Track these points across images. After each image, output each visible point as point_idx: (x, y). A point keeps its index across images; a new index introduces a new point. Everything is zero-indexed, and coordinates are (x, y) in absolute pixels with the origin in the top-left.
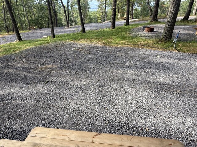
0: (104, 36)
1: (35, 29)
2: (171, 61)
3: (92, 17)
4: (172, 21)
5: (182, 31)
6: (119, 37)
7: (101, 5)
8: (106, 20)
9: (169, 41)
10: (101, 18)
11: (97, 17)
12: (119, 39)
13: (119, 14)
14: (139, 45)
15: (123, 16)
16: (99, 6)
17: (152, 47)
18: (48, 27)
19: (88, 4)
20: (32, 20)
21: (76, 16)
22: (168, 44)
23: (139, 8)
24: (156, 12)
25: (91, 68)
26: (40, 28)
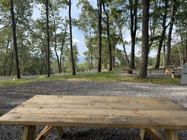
0: (92, 76)
1: (28, 75)
2: (148, 87)
3: (79, 68)
4: (144, 62)
5: (154, 74)
6: (105, 76)
7: (87, 58)
8: (92, 69)
9: (145, 78)
10: (87, 69)
11: (84, 68)
12: (105, 77)
13: (103, 65)
14: (121, 80)
15: (106, 66)
16: (86, 59)
17: (132, 82)
18: (40, 74)
19: (77, 57)
20: (27, 68)
21: (66, 66)
22: (145, 79)
23: (119, 62)
24: (133, 62)
25: (84, 91)
26: (34, 75)
